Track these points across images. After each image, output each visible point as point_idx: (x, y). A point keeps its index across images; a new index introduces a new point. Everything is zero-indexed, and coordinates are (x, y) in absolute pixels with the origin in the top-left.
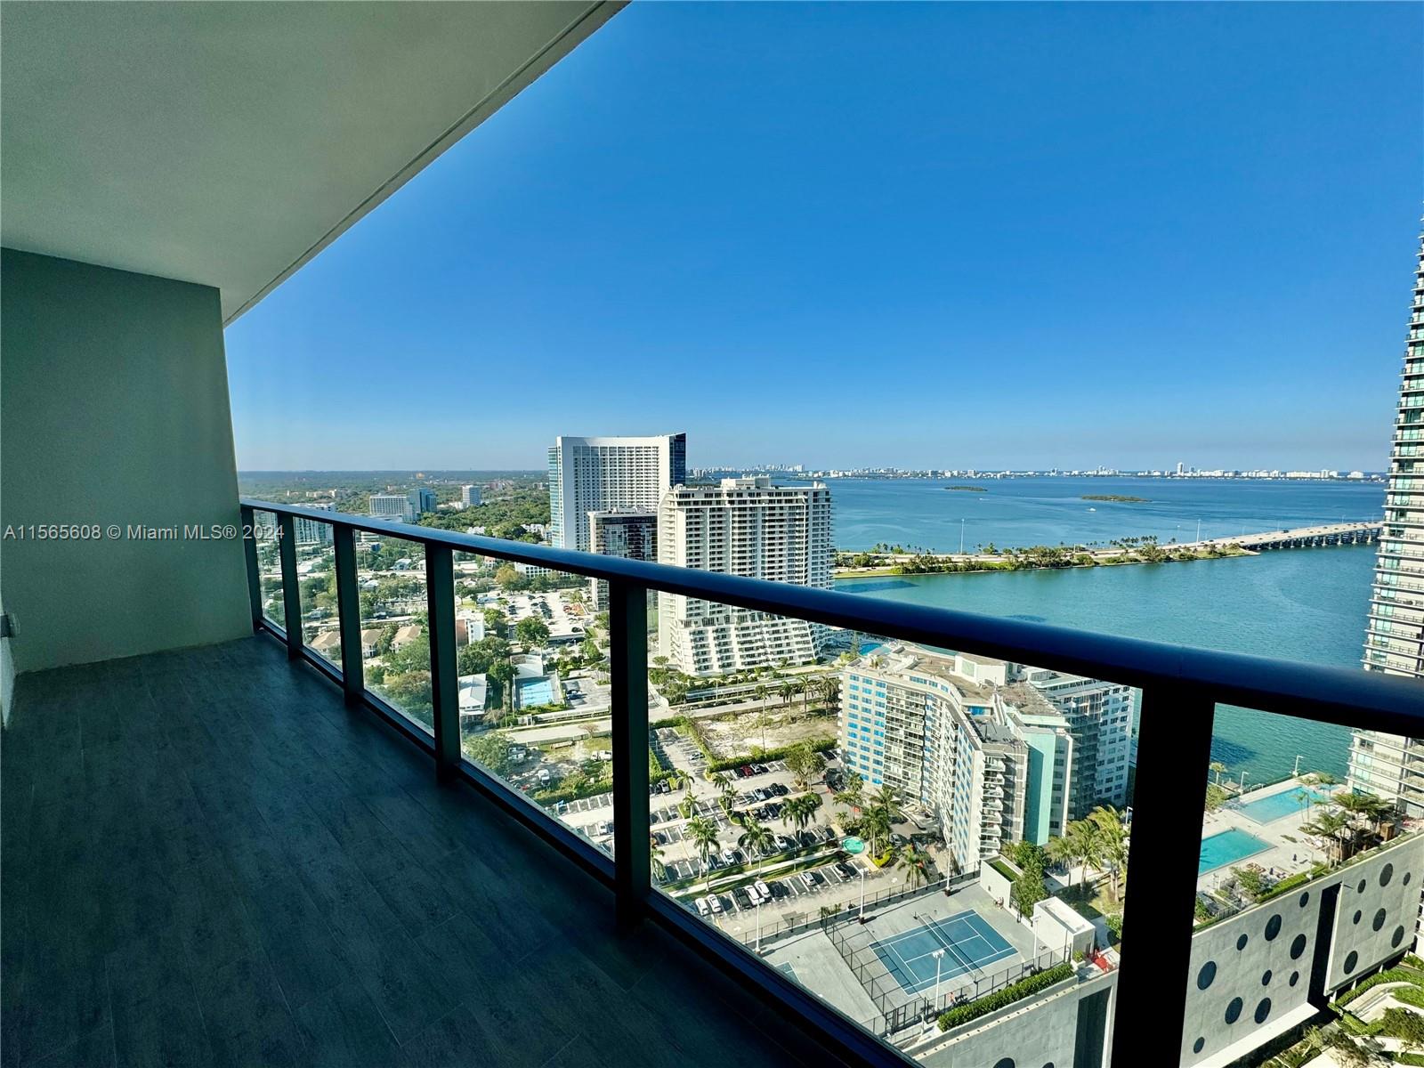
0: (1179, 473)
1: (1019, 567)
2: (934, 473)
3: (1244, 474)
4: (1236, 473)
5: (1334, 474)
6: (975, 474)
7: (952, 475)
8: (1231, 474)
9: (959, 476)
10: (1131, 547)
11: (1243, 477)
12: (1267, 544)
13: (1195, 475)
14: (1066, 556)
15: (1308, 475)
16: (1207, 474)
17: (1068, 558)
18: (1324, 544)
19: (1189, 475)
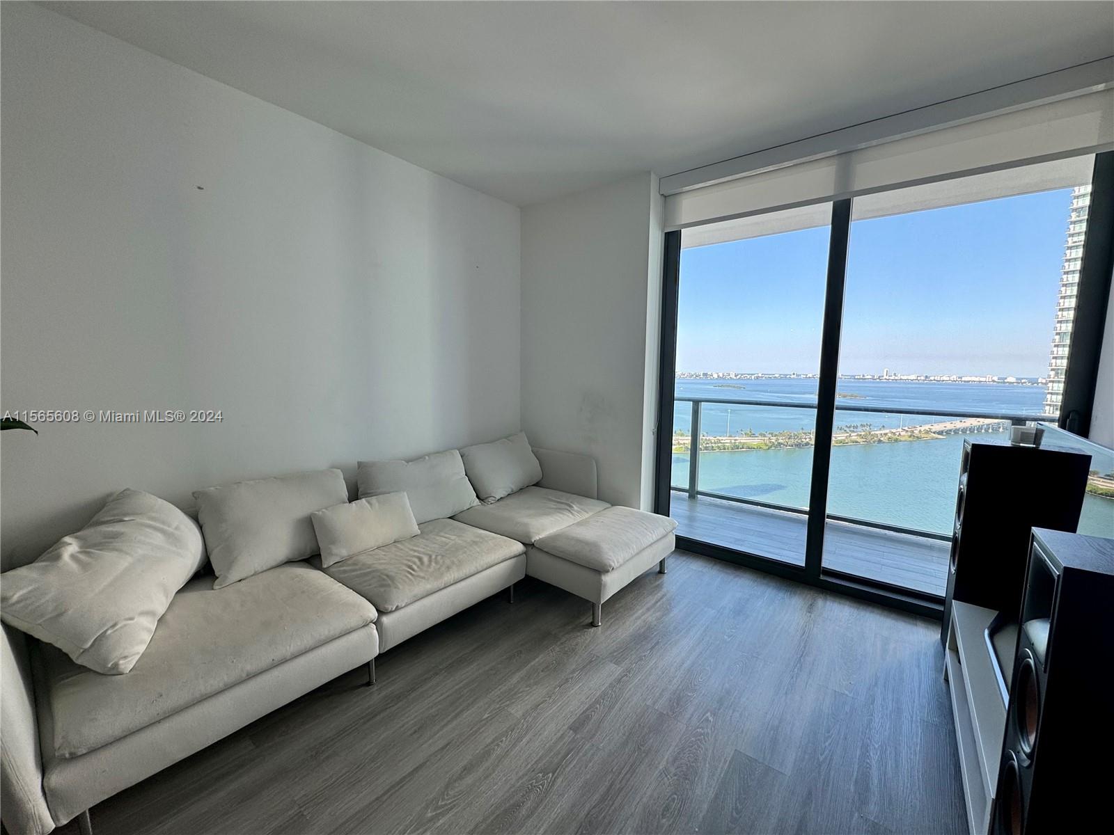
0: (885, 377)
1: (771, 447)
2: (705, 375)
3: (932, 378)
4: (926, 377)
5: (995, 379)
6: (736, 376)
7: (718, 376)
8: (923, 378)
9: (723, 378)
10: (853, 432)
11: (931, 380)
12: (950, 430)
13: (896, 378)
14: (806, 439)
15: (977, 379)
16: (905, 377)
17: (808, 440)
18: (990, 431)
19: (892, 378)
